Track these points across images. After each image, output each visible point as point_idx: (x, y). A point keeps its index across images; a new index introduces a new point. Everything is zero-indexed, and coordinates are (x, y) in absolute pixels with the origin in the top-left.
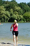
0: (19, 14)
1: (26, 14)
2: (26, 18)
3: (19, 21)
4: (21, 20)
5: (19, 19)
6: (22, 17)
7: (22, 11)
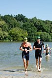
0: (3, 31)
1: (13, 31)
2: (13, 36)
3: (3, 40)
4: (5, 38)
5: (3, 37)
6: (7, 34)
7: (7, 26)
